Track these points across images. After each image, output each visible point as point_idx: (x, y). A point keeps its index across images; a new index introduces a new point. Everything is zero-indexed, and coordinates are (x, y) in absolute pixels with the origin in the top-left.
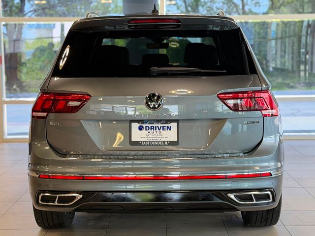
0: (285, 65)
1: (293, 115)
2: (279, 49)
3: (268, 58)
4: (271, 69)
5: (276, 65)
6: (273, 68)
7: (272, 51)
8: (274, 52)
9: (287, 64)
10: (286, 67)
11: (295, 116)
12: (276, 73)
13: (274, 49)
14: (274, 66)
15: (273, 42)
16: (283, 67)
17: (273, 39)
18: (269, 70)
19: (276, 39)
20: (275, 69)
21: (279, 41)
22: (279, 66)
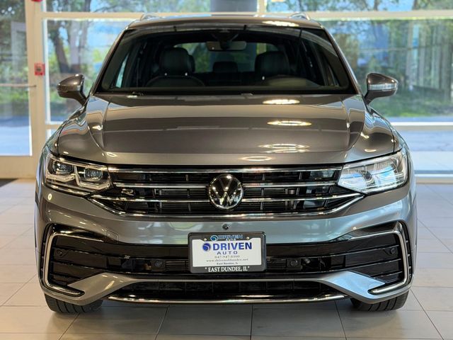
0: (429, 84)
1: (440, 149)
2: (422, 62)
3: (407, 74)
4: (411, 88)
5: (418, 83)
6: (414, 86)
7: (414, 65)
8: (416, 66)
9: (432, 82)
10: (432, 86)
11: (442, 150)
12: (418, 93)
13: (416, 62)
14: (415, 83)
15: (415, 52)
16: (427, 86)
17: (415, 48)
18: (408, 89)
19: (419, 48)
20: (417, 88)
21: (423, 51)
22: (421, 84)
